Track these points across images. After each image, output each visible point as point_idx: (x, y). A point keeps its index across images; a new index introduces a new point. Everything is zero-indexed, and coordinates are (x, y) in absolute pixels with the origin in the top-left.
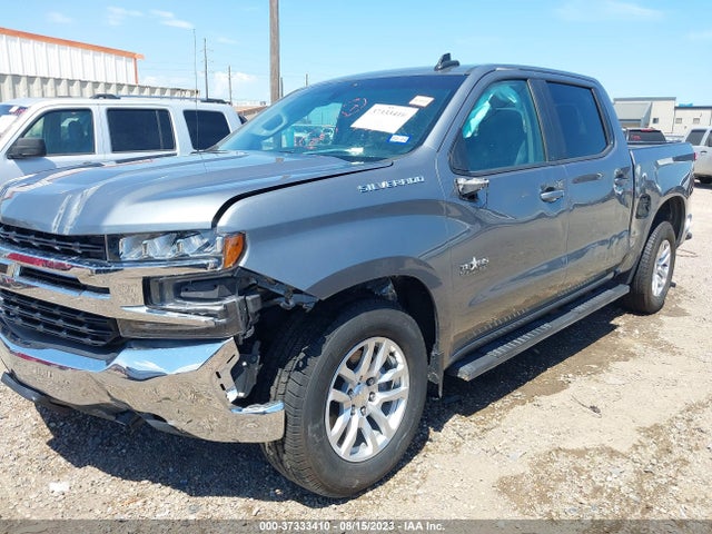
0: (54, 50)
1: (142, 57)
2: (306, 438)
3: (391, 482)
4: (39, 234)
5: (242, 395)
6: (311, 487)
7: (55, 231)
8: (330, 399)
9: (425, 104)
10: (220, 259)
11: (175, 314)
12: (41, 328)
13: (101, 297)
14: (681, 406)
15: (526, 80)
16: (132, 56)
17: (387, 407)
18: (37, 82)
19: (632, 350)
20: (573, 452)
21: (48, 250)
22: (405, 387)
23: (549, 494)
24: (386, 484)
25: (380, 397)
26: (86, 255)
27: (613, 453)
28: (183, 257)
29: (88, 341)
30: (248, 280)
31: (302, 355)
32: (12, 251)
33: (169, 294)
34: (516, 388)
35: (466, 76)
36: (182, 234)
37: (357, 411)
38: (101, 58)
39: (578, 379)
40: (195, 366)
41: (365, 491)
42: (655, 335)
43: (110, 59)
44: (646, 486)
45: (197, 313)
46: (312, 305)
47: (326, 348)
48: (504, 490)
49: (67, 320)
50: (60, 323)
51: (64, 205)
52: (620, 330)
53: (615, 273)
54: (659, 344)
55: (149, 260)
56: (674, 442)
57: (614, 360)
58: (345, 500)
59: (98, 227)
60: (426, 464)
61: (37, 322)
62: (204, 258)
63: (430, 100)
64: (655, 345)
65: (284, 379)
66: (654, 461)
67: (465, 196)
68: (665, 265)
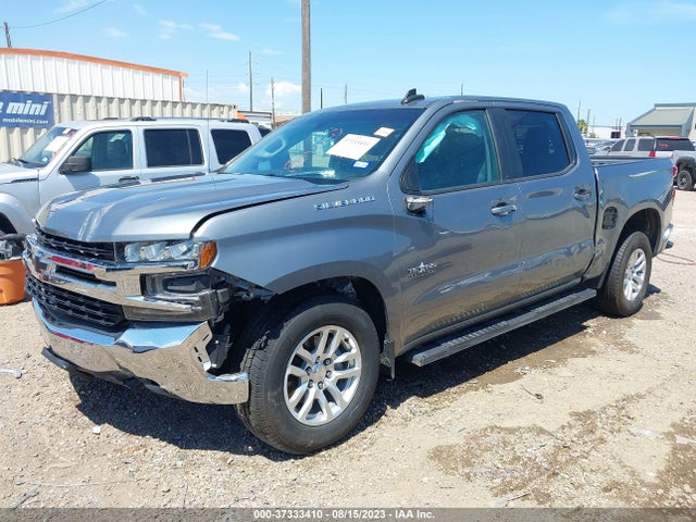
0: (108, 71)
1: (186, 75)
2: (267, 402)
3: (344, 445)
4: (70, 241)
5: (215, 366)
6: (271, 442)
7: (80, 239)
8: (288, 373)
9: (385, 135)
10: (196, 262)
11: (164, 302)
12: (70, 312)
13: (111, 288)
14: (618, 396)
15: (484, 109)
16: (177, 74)
17: (342, 384)
18: (92, 101)
19: (594, 348)
20: (506, 429)
21: (75, 253)
22: (358, 368)
23: (473, 460)
24: (339, 447)
25: (336, 375)
26: (101, 257)
27: (541, 431)
28: (171, 260)
29: (102, 322)
30: (219, 277)
31: (265, 338)
32: (53, 255)
33: (159, 286)
34: (474, 377)
35: (425, 109)
36: (171, 242)
37: (315, 386)
38: (150, 77)
39: (533, 371)
40: (179, 343)
41: (320, 451)
42: (621, 336)
43: (158, 78)
44: (559, 458)
45: (179, 302)
46: (269, 298)
47: (283, 333)
48: (436, 456)
49: (88, 306)
50: (83, 308)
51: (87, 220)
52: (589, 330)
53: (583, 278)
54: (622, 344)
55: (146, 262)
56: (600, 425)
57: (573, 356)
58: (302, 457)
59: (109, 236)
60: (376, 433)
61: (67, 308)
62: (186, 260)
63: (390, 131)
64: (616, 344)
65: (250, 356)
66: (575, 439)
67: (413, 212)
68: (641, 272)
